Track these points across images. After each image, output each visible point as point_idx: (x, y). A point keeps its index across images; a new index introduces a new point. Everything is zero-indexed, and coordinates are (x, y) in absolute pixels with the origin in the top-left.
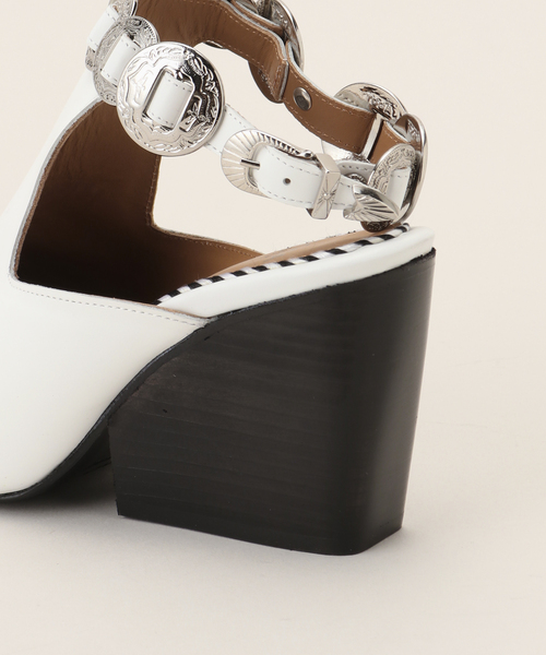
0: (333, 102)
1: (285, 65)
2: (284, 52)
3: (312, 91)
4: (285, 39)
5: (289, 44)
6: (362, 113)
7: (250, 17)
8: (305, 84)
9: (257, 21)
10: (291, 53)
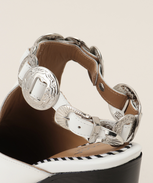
0: (112, 90)
1: (96, 74)
2: (97, 68)
3: (105, 85)
4: (99, 63)
5: (100, 65)
6: (123, 95)
7: (87, 53)
8: (103, 82)
9: (89, 55)
10: (100, 69)
